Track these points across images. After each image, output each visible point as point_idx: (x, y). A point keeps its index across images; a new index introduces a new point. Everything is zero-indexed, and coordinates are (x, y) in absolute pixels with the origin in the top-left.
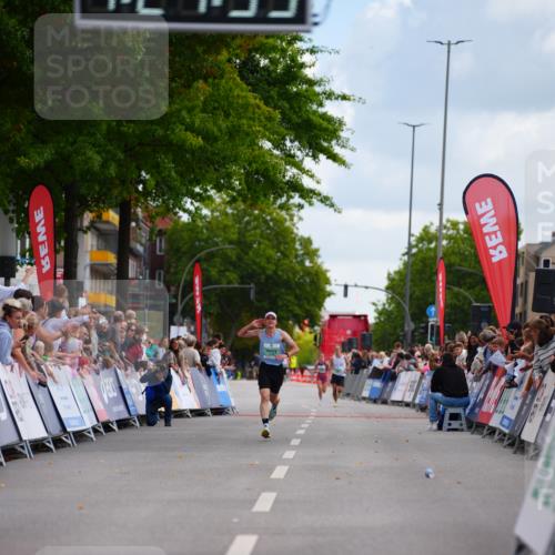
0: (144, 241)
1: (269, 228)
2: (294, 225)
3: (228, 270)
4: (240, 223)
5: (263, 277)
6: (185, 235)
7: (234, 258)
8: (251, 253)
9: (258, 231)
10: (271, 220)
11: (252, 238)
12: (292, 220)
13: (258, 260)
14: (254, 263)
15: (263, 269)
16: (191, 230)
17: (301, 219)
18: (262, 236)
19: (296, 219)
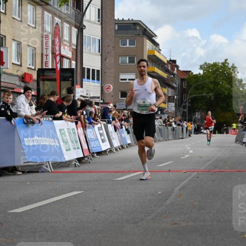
0: (177, 83)
1: (225, 76)
2: (235, 75)
3: (210, 92)
4: (214, 75)
5: (223, 95)
6: (193, 80)
7: (212, 88)
8: (219, 86)
9: (221, 77)
10: (227, 73)
11: (219, 81)
12: (235, 73)
13: (221, 89)
14: (220, 90)
15: (224, 92)
16: (195, 78)
17: (238, 72)
18: (223, 79)
19: (236, 72)
